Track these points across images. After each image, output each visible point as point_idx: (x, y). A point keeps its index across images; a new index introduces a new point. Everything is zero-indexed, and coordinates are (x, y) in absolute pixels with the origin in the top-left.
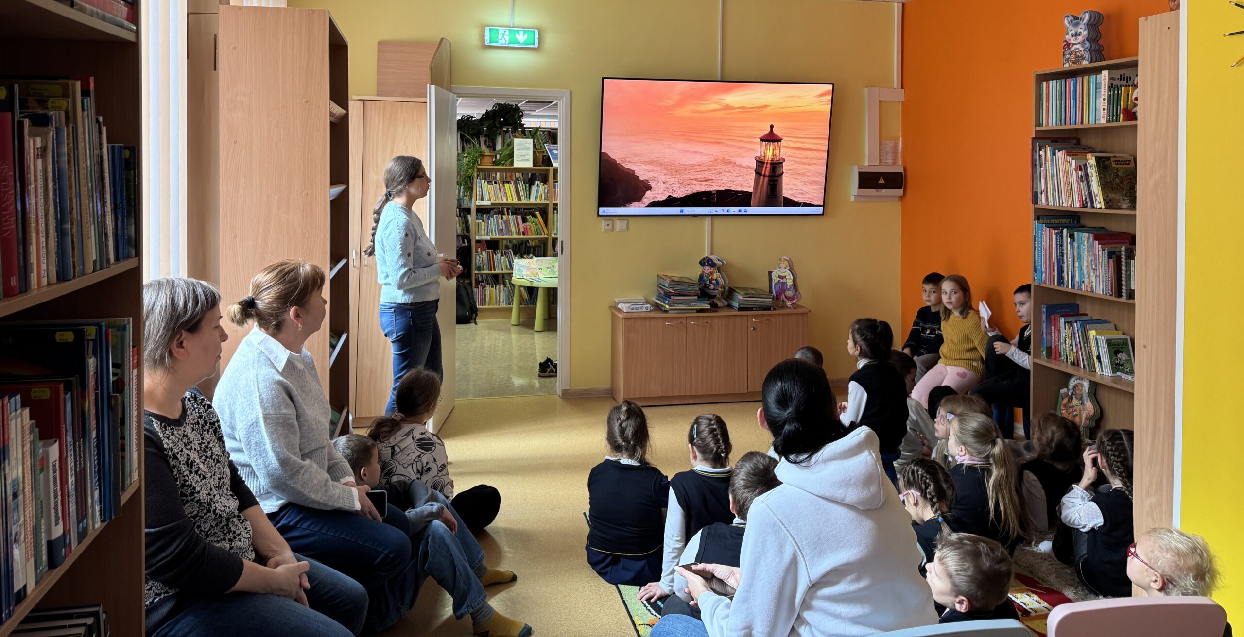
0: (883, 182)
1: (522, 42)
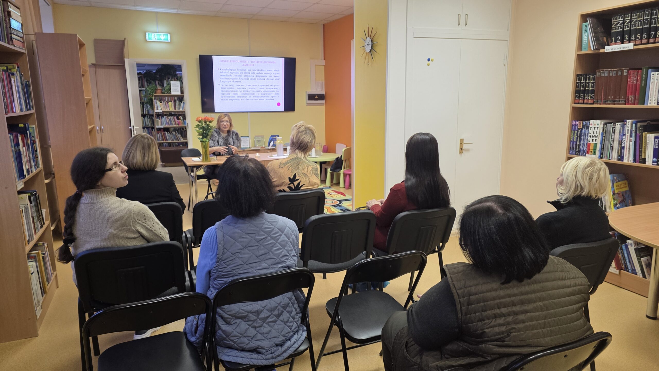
1: (163, 39)
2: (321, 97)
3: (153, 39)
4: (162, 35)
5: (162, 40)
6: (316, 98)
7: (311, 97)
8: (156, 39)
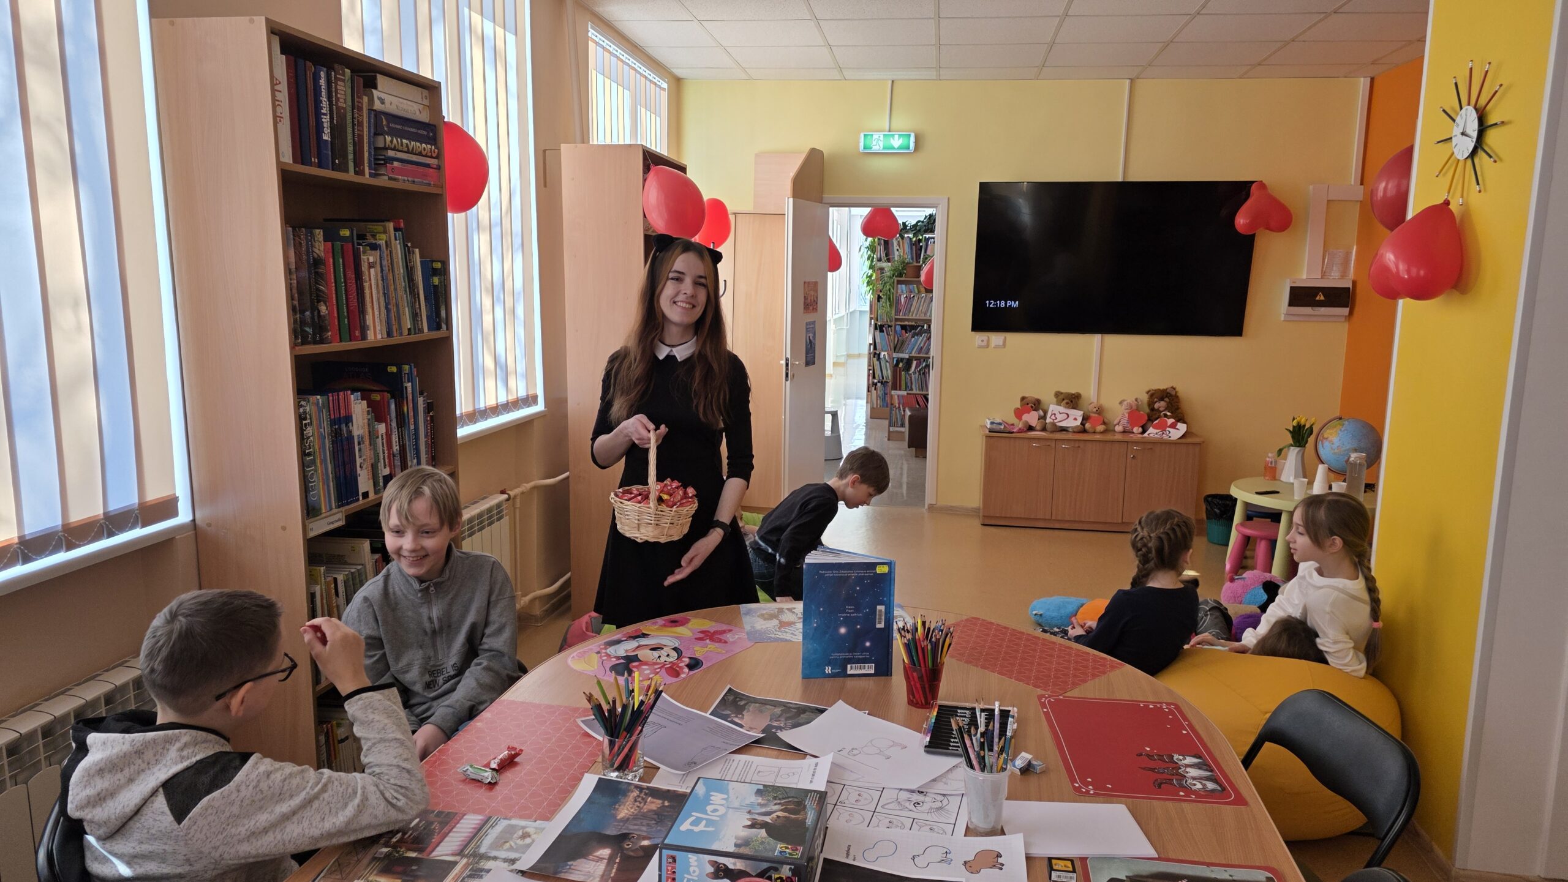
0: (1322, 298)
1: (896, 147)
2: (1339, 297)
3: (874, 148)
4: (896, 137)
5: (894, 148)
6: (1318, 298)
7: (1301, 297)
8: (882, 148)
